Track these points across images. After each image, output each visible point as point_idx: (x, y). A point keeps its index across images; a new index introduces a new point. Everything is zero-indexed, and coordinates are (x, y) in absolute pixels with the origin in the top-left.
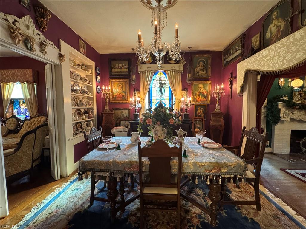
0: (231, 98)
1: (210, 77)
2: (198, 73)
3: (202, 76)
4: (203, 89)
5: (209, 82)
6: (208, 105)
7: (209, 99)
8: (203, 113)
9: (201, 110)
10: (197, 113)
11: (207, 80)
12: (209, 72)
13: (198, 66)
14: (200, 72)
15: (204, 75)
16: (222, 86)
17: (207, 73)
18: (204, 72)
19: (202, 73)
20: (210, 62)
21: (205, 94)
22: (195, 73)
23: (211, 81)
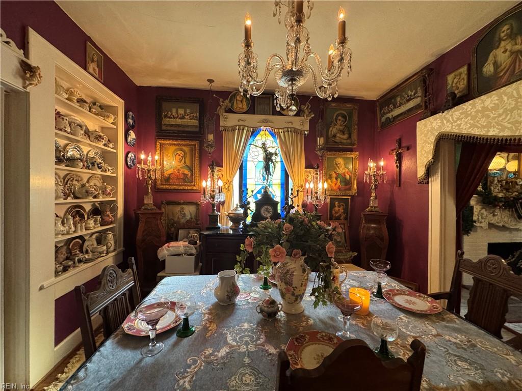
0: (400, 186)
1: (355, 146)
2: (335, 136)
3: (342, 143)
4: (343, 166)
5: (354, 155)
6: (353, 197)
7: (355, 186)
8: (344, 212)
9: (339, 207)
10: (333, 212)
11: (351, 150)
12: (355, 136)
13: (336, 125)
14: (338, 135)
15: (345, 141)
16: (382, 163)
17: (350, 137)
18: (346, 136)
19: (342, 136)
20: (355, 118)
21: (348, 177)
22: (330, 136)
23: (357, 153)
